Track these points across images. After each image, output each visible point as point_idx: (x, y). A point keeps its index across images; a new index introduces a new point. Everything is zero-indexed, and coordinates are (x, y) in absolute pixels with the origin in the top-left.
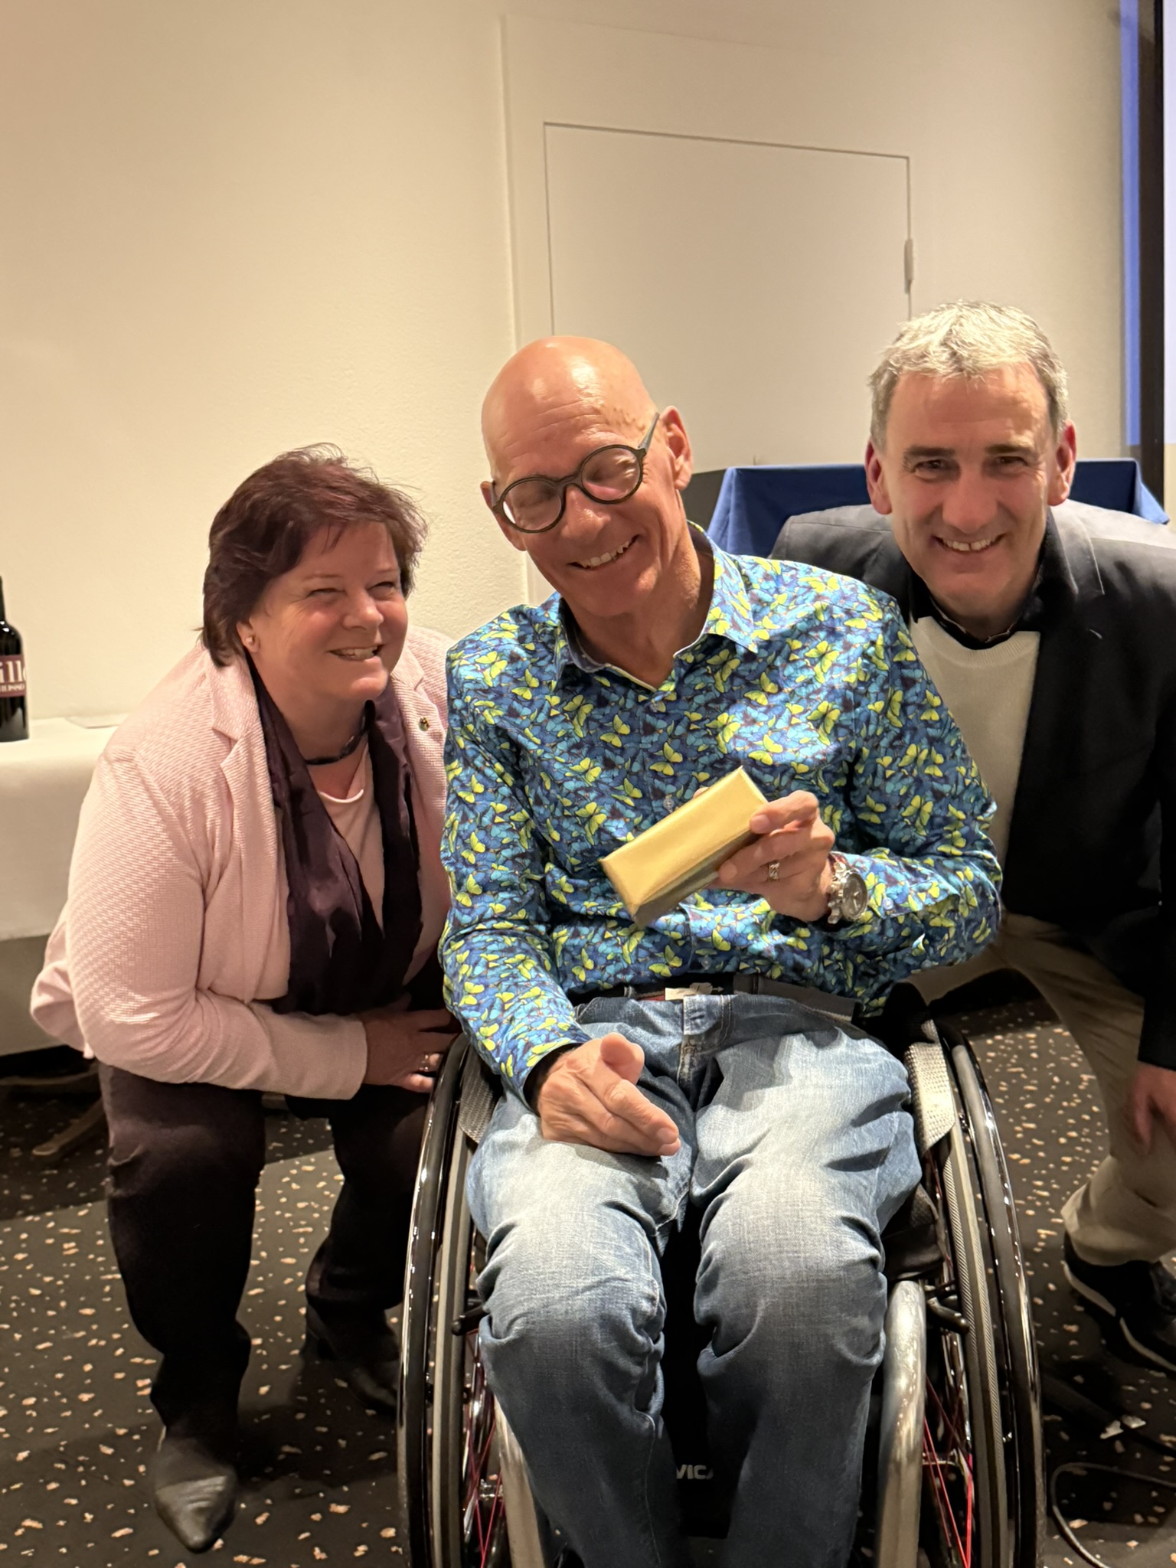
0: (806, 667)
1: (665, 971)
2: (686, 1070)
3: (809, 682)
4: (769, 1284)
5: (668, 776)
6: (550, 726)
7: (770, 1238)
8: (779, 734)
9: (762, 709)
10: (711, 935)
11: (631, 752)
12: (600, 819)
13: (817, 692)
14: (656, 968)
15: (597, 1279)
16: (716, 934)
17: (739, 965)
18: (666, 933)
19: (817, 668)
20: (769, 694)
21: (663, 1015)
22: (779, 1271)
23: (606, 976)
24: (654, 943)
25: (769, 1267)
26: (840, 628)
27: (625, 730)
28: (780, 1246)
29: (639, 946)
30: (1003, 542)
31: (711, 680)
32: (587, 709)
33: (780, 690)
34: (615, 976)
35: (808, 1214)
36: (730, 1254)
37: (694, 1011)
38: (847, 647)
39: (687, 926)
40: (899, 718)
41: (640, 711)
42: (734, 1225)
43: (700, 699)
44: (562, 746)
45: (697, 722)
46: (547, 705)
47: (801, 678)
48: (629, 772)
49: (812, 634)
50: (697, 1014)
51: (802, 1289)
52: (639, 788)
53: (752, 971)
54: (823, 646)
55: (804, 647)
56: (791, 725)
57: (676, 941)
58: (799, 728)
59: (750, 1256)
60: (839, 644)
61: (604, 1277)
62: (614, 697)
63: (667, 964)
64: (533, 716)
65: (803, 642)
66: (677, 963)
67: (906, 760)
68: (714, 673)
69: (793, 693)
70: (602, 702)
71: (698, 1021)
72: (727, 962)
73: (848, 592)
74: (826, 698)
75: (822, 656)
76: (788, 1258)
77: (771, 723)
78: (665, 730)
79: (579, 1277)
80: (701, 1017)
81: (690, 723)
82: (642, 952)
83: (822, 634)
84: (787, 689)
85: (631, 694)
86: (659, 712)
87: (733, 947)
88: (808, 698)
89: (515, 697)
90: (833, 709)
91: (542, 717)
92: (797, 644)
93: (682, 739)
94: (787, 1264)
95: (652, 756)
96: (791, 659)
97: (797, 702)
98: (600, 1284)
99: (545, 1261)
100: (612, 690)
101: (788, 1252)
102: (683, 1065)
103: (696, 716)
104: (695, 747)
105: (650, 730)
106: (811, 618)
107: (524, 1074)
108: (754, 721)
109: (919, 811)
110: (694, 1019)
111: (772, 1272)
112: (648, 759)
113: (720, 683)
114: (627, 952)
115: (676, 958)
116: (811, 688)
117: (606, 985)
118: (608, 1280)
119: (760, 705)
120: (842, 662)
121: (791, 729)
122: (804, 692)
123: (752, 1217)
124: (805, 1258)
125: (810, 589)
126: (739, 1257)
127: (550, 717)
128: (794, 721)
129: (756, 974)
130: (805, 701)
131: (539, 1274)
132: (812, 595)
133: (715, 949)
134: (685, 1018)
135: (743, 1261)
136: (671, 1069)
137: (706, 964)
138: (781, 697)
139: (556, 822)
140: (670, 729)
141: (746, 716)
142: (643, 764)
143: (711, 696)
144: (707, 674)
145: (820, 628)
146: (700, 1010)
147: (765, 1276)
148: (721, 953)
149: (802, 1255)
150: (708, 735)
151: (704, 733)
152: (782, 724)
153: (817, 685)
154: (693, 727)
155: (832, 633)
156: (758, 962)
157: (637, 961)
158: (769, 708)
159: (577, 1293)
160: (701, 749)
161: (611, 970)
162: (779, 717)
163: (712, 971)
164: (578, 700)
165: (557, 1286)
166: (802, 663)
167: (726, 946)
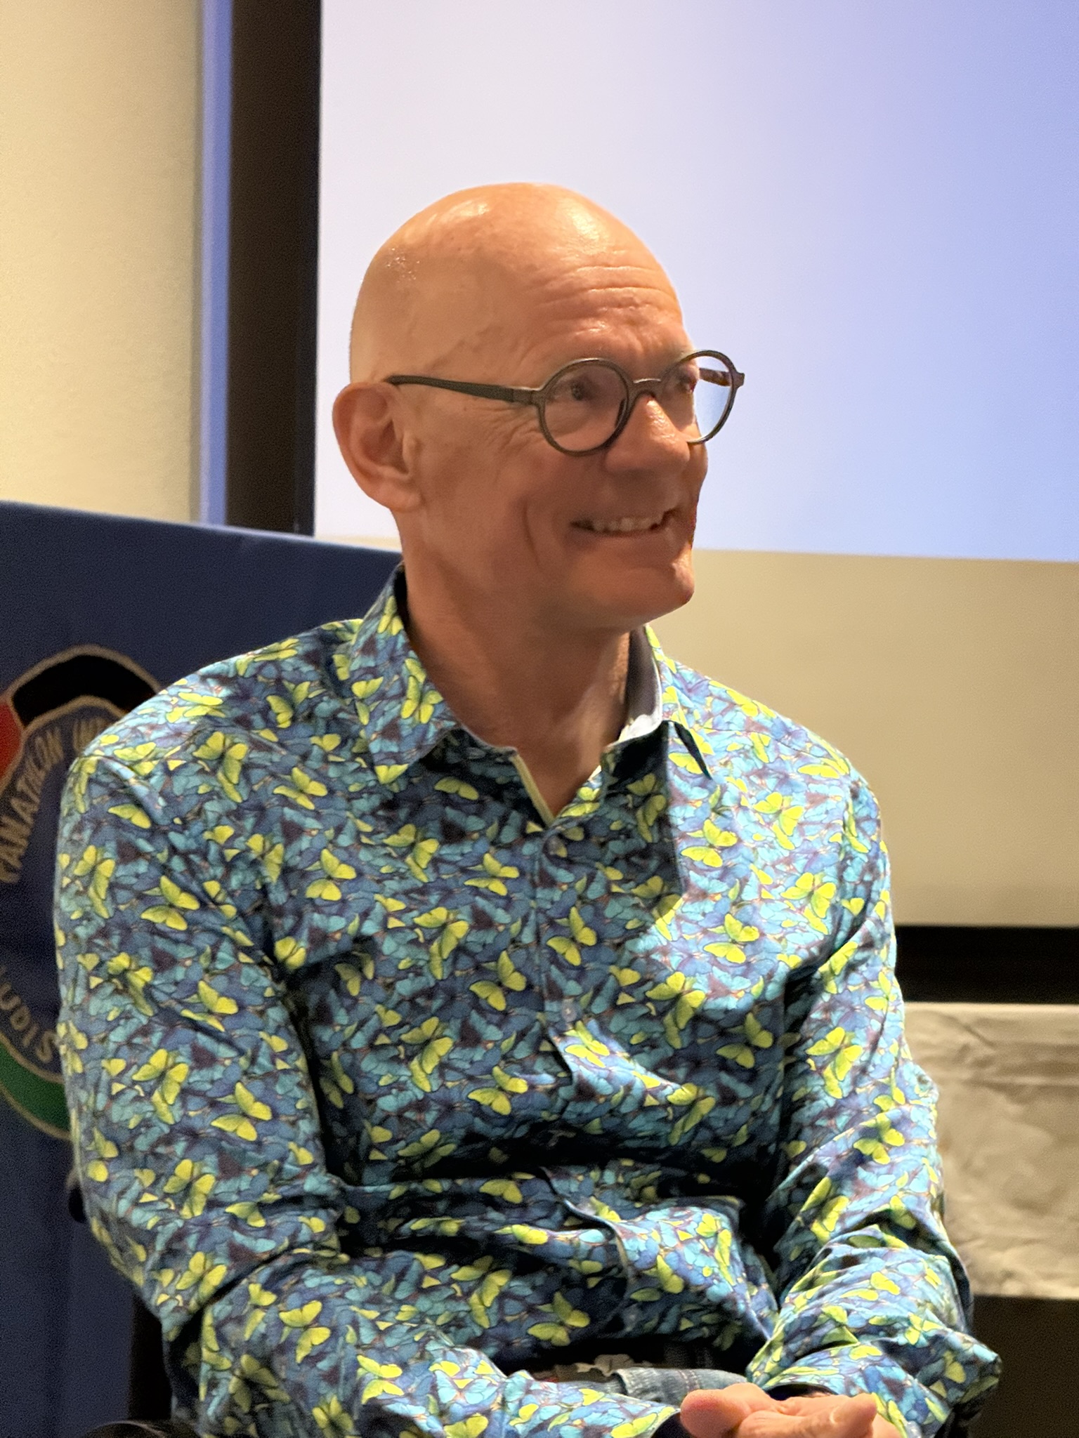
0: (759, 824)
1: (561, 1336)
3: (770, 845)
5: (571, 966)
8: (749, 909)
11: (521, 909)
12: (442, 1046)
13: (786, 861)
14: (541, 1331)
16: (661, 1262)
17: (678, 1324)
18: (572, 1263)
19: (776, 827)
20: (722, 850)
24: (534, 1288)
26: (794, 777)
27: (509, 872)
29: (503, 1296)
31: (631, 820)
33: (740, 841)
37: (646, 1391)
38: (813, 802)
41: (528, 847)
43: (614, 846)
45: (618, 883)
49: (755, 779)
52: (524, 973)
54: (775, 799)
56: (762, 900)
57: (584, 1278)
58: (773, 907)
60: (800, 798)
62: (476, 824)
63: (562, 1324)
66: (579, 1321)
68: (636, 808)
69: (755, 852)
70: (452, 835)
72: (663, 1317)
75: (778, 813)
78: (572, 886)
81: (608, 882)
82: (512, 1306)
83: (771, 782)
84: (749, 844)
87: (687, 1286)
90: (823, 884)
93: (598, 905)
96: (742, 803)
97: (763, 869)
103: (615, 871)
104: (617, 922)
105: (547, 881)
108: (703, 895)
112: (545, 927)
113: (644, 828)
114: (479, 1309)
115: (576, 1313)
116: (775, 855)
120: (814, 820)
121: (764, 906)
122: (767, 856)
128: (766, 894)
130: (772, 871)
132: (738, 718)
133: (661, 1290)
138: (743, 851)
142: (538, 936)
143: (633, 844)
144: (626, 808)
146: (654, 1389)
150: (638, 907)
151: (632, 901)
152: (751, 894)
153: (783, 852)
154: (615, 888)
155: (785, 781)
156: (707, 1319)
157: (501, 1322)
158: (724, 873)
162: (743, 885)
163: (639, 1332)
166: (754, 817)
167: (675, 1286)
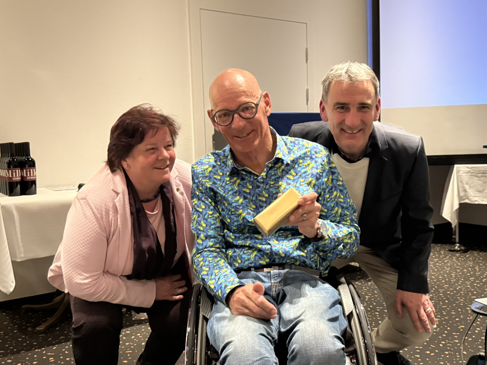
0: (304, 168)
1: (264, 263)
2: (274, 293)
3: (305, 172)
4: (314, 357)
5: (264, 201)
6: (227, 187)
7: (314, 343)
8: (297, 188)
9: (292, 180)
10: (279, 251)
11: (252, 194)
12: (244, 215)
13: (308, 175)
14: (261, 262)
15: (260, 357)
16: (280, 251)
17: (287, 261)
18: (265, 251)
19: (307, 168)
20: (293, 176)
21: (265, 276)
22: (317, 353)
23: (245, 265)
24: (260, 254)
25: (314, 352)
26: (314, 157)
27: (250, 187)
28: (317, 345)
29: (256, 255)
30: (362, 131)
31: (276, 172)
32: (238, 181)
33: (297, 174)
34: (248, 265)
35: (325, 335)
36: (301, 348)
37: (274, 275)
38: (316, 162)
39: (271, 249)
40: (331, 183)
41: (255, 181)
42: (302, 339)
43: (273, 178)
44: (230, 193)
45: (273, 184)
46: (225, 180)
47: (303, 171)
48: (252, 200)
49: (306, 158)
50: (275, 276)
51: (324, 358)
52: (255, 205)
53: (291, 263)
54: (309, 162)
55: (303, 162)
56: (300, 185)
57: (268, 254)
58: (303, 186)
59: (308, 348)
60: (314, 161)
61: (262, 357)
62: (247, 177)
63: (265, 261)
64: (221, 184)
65: (303, 160)
66: (268, 260)
67: (333, 196)
68: (277, 170)
69: (301, 175)
70: (243, 179)
71: (276, 278)
72: (283, 260)
73: (315, 146)
74: (311, 177)
75: (309, 165)
76: (320, 348)
77: (295, 184)
78: (263, 187)
79: (255, 357)
80: (277, 277)
81: (271, 185)
82: (257, 257)
83: (309, 158)
84: (299, 174)
85: (252, 176)
86: (261, 182)
87: (286, 255)
88: (305, 177)
89: (215, 178)
90: (313, 180)
91: (224, 184)
92: (301, 161)
93: (268, 189)
94: (319, 350)
95: (259, 195)
96: (300, 165)
97: (303, 178)
98: (261, 359)
99: (244, 352)
100: (246, 175)
101: (319, 347)
102: (273, 291)
103: (272, 183)
104: (272, 192)
105: (258, 187)
106: (305, 154)
107: (225, 295)
108: (289, 184)
109: (337, 212)
110: (274, 277)
111: (314, 353)
113: (279, 173)
114: (252, 257)
115: (268, 259)
116: (306, 174)
117: (245, 268)
118: (263, 358)
119: (291, 179)
120: (315, 167)
121: (301, 186)
122: (304, 175)
123: (307, 336)
124: (325, 348)
125: (304, 146)
126: (304, 349)
127: (226, 184)
128: (301, 184)
129: (292, 264)
130: (304, 178)
131: (242, 356)
132: (305, 147)
133: (280, 256)
134: (272, 277)
135: (306, 350)
136: (269, 293)
137: (277, 261)
138: (297, 177)
139: (229, 216)
140: (264, 187)
141: (287, 182)
142: (256, 198)
143: (276, 176)
144: (275, 170)
145: (308, 156)
146: (276, 274)
147: (312, 355)
148: (282, 257)
149: (324, 348)
150: (276, 188)
151: (275, 188)
152: (298, 185)
153: (308, 173)
154: (271, 186)
155: (311, 158)
156: (292, 260)
157: (255, 260)
158: (294, 180)
159: (254, 362)
160: (274, 192)
161: (247, 263)
162: (297, 182)
163: (279, 263)
164: (235, 179)
165: (248, 360)
166: (303, 167)
167: (283, 255)
